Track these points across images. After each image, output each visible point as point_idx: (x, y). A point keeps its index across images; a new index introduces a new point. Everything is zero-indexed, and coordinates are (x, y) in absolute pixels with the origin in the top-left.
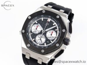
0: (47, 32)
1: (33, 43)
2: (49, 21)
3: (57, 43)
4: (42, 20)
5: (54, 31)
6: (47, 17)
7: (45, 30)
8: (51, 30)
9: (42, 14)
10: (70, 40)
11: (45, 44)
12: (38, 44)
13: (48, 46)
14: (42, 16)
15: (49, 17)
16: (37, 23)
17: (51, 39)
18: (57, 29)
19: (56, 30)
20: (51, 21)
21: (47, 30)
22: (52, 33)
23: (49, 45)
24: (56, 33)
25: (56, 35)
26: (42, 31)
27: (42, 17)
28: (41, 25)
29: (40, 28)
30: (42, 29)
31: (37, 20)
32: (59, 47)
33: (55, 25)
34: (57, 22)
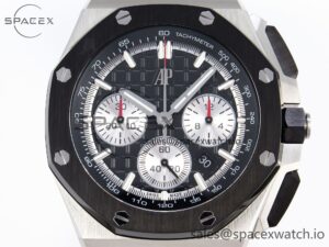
0: (185, 117)
2: (169, 56)
3: (259, 152)
4: (132, 64)
5: (212, 98)
6: (152, 40)
7: (168, 109)
8: (200, 99)
9: (121, 36)
10: (306, 111)
11: (198, 177)
13: (220, 182)
14: (124, 42)
15: (162, 33)
16: (108, 87)
17: (218, 143)
18: (222, 81)
19: (220, 88)
20: (175, 52)
21: (176, 107)
22: (209, 107)
24: (228, 106)
25: (231, 111)
27: (123, 49)
28: (136, 91)
29: (140, 108)
30: (151, 110)
32: (274, 169)
33: (206, 66)
34: (212, 47)
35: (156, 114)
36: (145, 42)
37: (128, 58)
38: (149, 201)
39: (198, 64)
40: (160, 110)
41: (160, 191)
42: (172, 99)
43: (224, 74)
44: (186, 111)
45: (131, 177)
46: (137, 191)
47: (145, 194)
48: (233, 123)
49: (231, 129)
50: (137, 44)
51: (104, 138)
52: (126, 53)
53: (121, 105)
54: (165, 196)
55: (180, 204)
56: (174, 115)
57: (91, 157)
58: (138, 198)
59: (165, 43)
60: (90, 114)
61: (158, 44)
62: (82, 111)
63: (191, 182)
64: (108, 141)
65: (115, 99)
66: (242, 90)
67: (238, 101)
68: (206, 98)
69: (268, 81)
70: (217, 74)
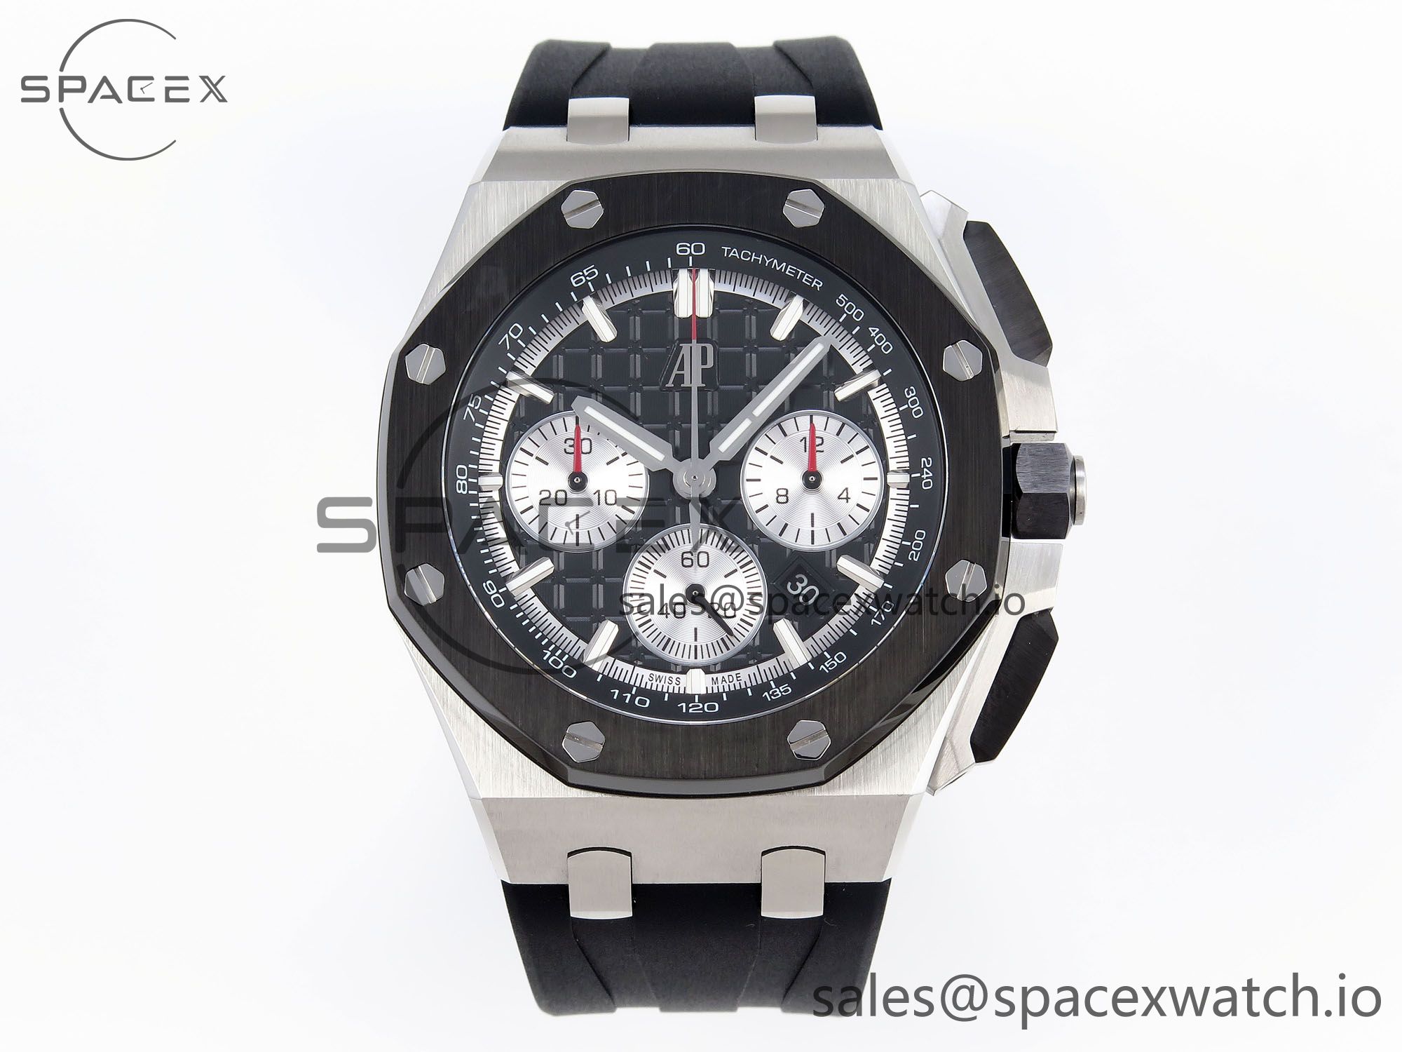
0: (748, 471)
2: (705, 310)
3: (946, 562)
4: (606, 332)
5: (819, 421)
6: (659, 267)
7: (704, 452)
8: (788, 423)
9: (575, 260)
11: (784, 630)
13: (843, 643)
14: (583, 276)
15: (685, 248)
16: (544, 395)
17: (838, 539)
18: (847, 374)
19: (842, 393)
20: (720, 300)
21: (725, 445)
22: (812, 445)
23: (838, 621)
24: (861, 441)
25: (870, 455)
26: (660, 480)
27: (582, 292)
28: (617, 405)
29: (628, 449)
30: (659, 454)
31: (538, 356)
32: (986, 609)
33: (803, 336)
34: (818, 284)
35: (673, 465)
36: (639, 272)
37: (594, 314)
38: (655, 696)
39: (781, 331)
40: (681, 454)
41: (685, 670)
42: (714, 424)
43: (851, 355)
44: (753, 456)
45: (608, 632)
46: (624, 670)
47: (643, 677)
48: (876, 487)
49: (872, 503)
50: (619, 277)
52: (589, 302)
53: (578, 441)
54: (697, 683)
55: (736, 701)
56: (720, 467)
57: (501, 581)
58: (625, 687)
59: (694, 276)
60: (495, 467)
61: (674, 277)
62: (476, 460)
63: (767, 646)
65: (563, 426)
66: (899, 400)
67: (890, 426)
68: (804, 421)
69: (969, 375)
70: (833, 356)
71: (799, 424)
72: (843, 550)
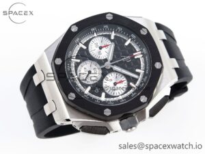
0: (113, 73)
1: (70, 66)
2: (136, 57)
3: (109, 108)
4: (127, 44)
5: (126, 82)
6: (140, 48)
7: (113, 65)
8: (123, 77)
11: (89, 88)
12: (77, 74)
13: (90, 98)
14: (134, 36)
15: (144, 50)
16: (112, 38)
17: (107, 92)
19: (131, 84)
20: (139, 59)
21: (115, 68)
22: (121, 82)
23: (94, 96)
25: (123, 92)
26: (106, 60)
27: (131, 37)
29: (109, 54)
30: (110, 58)
31: (118, 35)
34: (147, 73)
35: (109, 61)
36: (138, 45)
38: (71, 70)
39: (137, 70)
40: (111, 62)
43: (138, 83)
44: (115, 73)
48: (118, 94)
49: (115, 95)
50: (136, 42)
51: (90, 44)
52: (130, 40)
53: (107, 46)
56: (111, 68)
57: (80, 41)
59: (142, 54)
60: (98, 35)
61: (139, 51)
63: (86, 86)
64: (90, 46)
65: (109, 42)
66: (133, 92)
67: (129, 93)
69: (142, 101)
70: (136, 80)
71: (124, 79)
72: (106, 93)
